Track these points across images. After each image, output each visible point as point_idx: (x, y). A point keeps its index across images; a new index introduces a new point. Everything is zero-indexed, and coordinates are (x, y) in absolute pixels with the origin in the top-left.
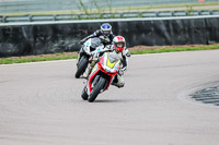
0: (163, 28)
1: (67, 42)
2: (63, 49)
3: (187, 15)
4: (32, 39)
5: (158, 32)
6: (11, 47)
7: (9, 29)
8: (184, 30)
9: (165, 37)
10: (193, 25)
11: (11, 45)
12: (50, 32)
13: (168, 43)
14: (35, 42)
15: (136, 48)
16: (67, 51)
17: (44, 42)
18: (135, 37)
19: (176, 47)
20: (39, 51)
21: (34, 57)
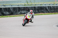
0: (48, 8)
1: (22, 12)
2: (21, 14)
3: (53, 5)
4: (13, 11)
5: (46, 9)
6: (8, 13)
7: (7, 8)
8: (53, 9)
9: (48, 11)
10: (55, 8)
11: (8, 12)
12: (18, 9)
13: (49, 12)
14: (14, 11)
15: (40, 13)
16: (22, 14)
17: (16, 12)
18: (40, 11)
19: (51, 13)
20: (15, 14)
21: (13, 16)
